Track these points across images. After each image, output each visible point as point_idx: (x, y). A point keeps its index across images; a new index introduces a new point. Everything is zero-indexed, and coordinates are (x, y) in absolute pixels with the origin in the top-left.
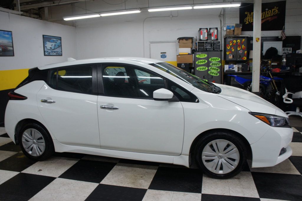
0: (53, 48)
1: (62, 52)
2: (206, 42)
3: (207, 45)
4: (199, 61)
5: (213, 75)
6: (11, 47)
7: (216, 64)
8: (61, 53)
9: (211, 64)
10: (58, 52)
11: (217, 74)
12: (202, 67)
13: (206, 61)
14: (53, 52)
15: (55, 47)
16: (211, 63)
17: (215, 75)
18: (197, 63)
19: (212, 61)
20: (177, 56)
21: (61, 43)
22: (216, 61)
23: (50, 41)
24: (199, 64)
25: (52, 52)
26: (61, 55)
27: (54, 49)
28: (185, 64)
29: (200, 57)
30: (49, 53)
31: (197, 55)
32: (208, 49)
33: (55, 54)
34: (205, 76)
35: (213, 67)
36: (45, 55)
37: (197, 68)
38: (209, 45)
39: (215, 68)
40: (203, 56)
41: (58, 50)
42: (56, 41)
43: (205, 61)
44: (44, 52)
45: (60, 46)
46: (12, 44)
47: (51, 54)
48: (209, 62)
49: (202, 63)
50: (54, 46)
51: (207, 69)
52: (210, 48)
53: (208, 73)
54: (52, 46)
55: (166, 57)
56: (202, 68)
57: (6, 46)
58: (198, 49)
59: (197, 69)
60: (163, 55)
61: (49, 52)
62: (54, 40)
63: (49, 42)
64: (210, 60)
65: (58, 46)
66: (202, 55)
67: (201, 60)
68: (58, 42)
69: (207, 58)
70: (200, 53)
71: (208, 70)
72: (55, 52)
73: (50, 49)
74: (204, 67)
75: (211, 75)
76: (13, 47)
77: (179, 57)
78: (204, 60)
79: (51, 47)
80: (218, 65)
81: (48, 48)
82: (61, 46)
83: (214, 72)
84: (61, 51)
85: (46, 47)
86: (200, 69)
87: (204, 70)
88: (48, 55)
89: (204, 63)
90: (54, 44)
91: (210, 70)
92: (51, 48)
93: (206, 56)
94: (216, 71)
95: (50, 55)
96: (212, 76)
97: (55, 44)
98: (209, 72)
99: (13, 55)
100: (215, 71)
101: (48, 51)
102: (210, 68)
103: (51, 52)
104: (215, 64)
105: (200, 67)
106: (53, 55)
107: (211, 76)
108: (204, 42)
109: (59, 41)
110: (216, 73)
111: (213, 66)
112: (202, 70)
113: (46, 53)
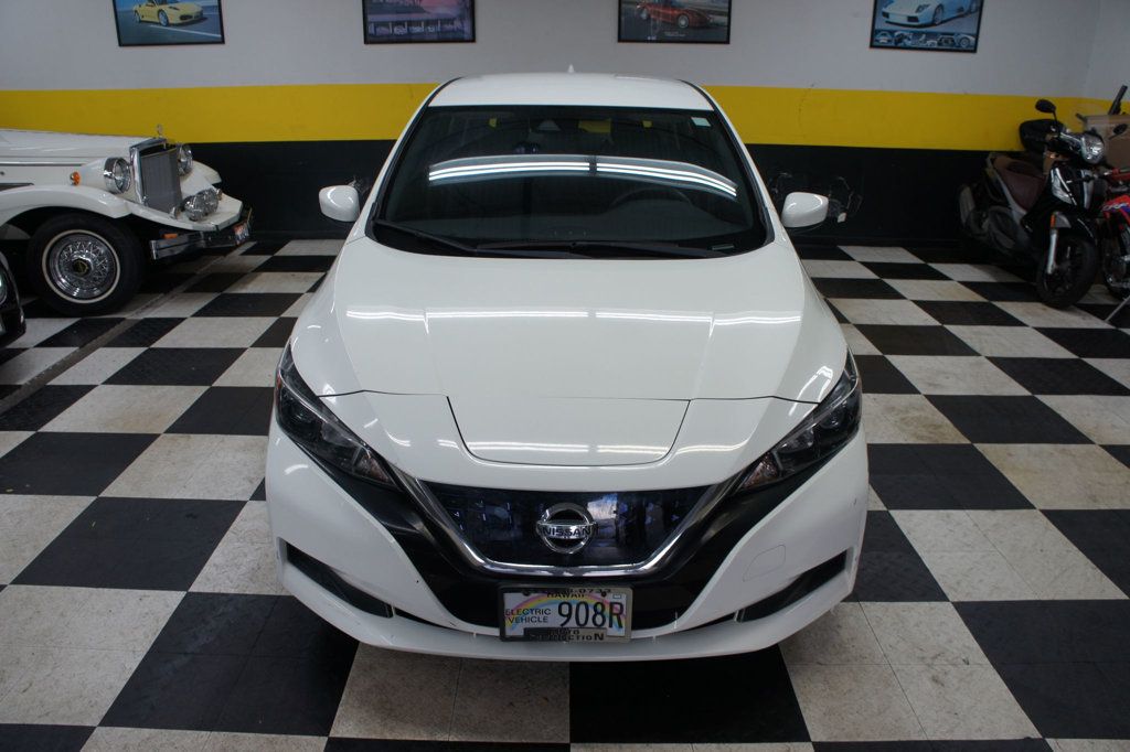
0: (925, 17)
1: (977, 36)
6: (721, 14)
8: (972, 39)
10: (952, 34)
14: (924, 36)
15: (940, 17)
25: (918, 35)
26: (974, 50)
27: (933, 24)
30: (901, 38)
36: (872, 46)
41: (963, 28)
44: (874, 32)
45: (970, 12)
46: (727, 5)
47: (909, 43)
50: (935, 14)
54: (918, 11)
57: (703, 11)
61: (896, 34)
65: (961, 9)
72: (930, 35)
73: (906, 22)
76: (729, 15)
79: (914, 15)
81: (892, 19)
82: (980, 10)
84: (975, 32)
85: (886, 15)
88: (893, 44)
90: (933, 3)
92: (911, 19)
95: (900, 45)
99: (727, 42)
101: (892, 32)
103: (906, 34)
106: (921, 45)
113: (883, 40)
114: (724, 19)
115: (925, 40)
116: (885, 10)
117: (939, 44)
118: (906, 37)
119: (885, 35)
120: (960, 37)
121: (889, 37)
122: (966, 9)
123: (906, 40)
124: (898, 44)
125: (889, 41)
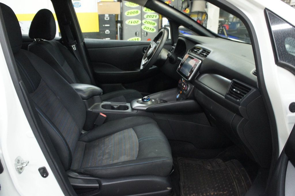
4: (130, 11)
5: (148, 31)
7: (152, 16)
9: (145, 16)
11: (153, 30)
12: (133, 20)
13: (139, 12)
17: (151, 31)
18: (126, 14)
19: (147, 11)
20: (98, 3)
22: (152, 12)
24: (130, 15)
28: (109, 15)
29: (130, 6)
35: (148, 21)
37: (126, 20)
39: (150, 21)
40: (135, 4)
43: (137, 12)
48: (143, 13)
49: (133, 15)
51: (140, 22)
53: (141, 29)
55: (80, 6)
56: (133, 22)
59: (127, 22)
64: (144, 9)
67: (132, 11)
69: (140, 8)
71: (142, 24)
74: (136, 20)
75: (145, 31)
77: (100, 6)
78: (135, 10)
80: (155, 17)
83: (150, 28)
86: (131, 22)
87: (136, 24)
89: (136, 14)
91: (144, 25)
96: (147, 33)
98: (143, 27)
100: (151, 26)
102: (143, 21)
105: (131, 20)
107: (145, 33)
110: (152, 28)
111: (149, 18)
112: (133, 24)
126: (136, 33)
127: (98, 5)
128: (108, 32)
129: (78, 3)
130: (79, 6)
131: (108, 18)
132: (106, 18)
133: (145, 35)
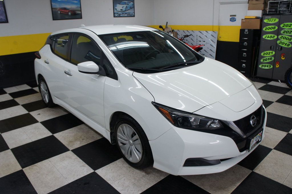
0: (124, 9)
1: (134, 13)
2: (280, 2)
3: (281, 5)
4: (268, 27)
5: (284, 46)
6: (79, 11)
8: (134, 14)
9: (282, 32)
10: (129, 13)
11: (289, 45)
12: (270, 35)
13: (277, 28)
14: (124, 14)
15: (127, 9)
16: (283, 30)
17: (286, 46)
18: (264, 29)
19: (285, 27)
21: (134, 5)
22: (290, 28)
23: (121, 3)
24: (267, 31)
25: (123, 13)
26: (134, 16)
27: (125, 11)
28: (249, 30)
29: (268, 22)
30: (120, 14)
31: (266, 19)
32: (282, 11)
33: (126, 15)
34: (272, 47)
35: (284, 36)
36: (114, 17)
37: (263, 35)
38: (285, 6)
39: (287, 37)
40: (273, 21)
41: (131, 11)
42: (128, 3)
43: (275, 28)
44: (114, 13)
45: (132, 8)
46: (80, 8)
47: (121, 16)
48: (280, 29)
49: (270, 30)
50: (126, 8)
51: (276, 37)
52: (285, 9)
54: (122, 8)
56: (269, 37)
57: (74, 10)
58: (269, 12)
59: (264, 37)
60: (232, 18)
61: (119, 13)
62: (126, 2)
63: (119, 4)
64: (282, 26)
65: (130, 7)
66: (272, 19)
67: (270, 27)
68: (130, 4)
69: (278, 24)
70: (270, 17)
71: (278, 39)
72: (126, 13)
73: (120, 11)
74: (273, 35)
75: (280, 46)
76: (81, 11)
78: (273, 26)
79: (122, 9)
81: (117, 10)
82: (134, 7)
83: (285, 43)
84: (134, 12)
85: (116, 9)
86: (267, 37)
87: (272, 39)
88: (118, 16)
89: (273, 30)
90: (125, 6)
91: (280, 40)
92: (122, 10)
93: (277, 20)
94: (288, 41)
96: (282, 47)
97: (127, 6)
98: (278, 42)
99: (81, 18)
100: (286, 41)
101: (118, 13)
102: (280, 37)
103: (121, 13)
104: (288, 31)
105: (267, 35)
106: (124, 16)
107: (280, 48)
108: (279, 2)
109: (132, 3)
110: (288, 43)
111: (285, 34)
112: (269, 39)
113: (116, 15)
114: (80, 12)
115: (125, 15)
116: (115, 8)
117: (128, 15)
118: (121, 14)
119: (116, 14)
120: (131, 13)
121: (117, 14)
122: (131, 7)
123: (121, 15)
124: (119, 16)
125: (118, 15)
126: (271, 47)
127: (242, 21)
128: (246, 44)
129: (234, 18)
130: (235, 21)
131: (247, 33)
132: (246, 33)
133: (279, 50)
